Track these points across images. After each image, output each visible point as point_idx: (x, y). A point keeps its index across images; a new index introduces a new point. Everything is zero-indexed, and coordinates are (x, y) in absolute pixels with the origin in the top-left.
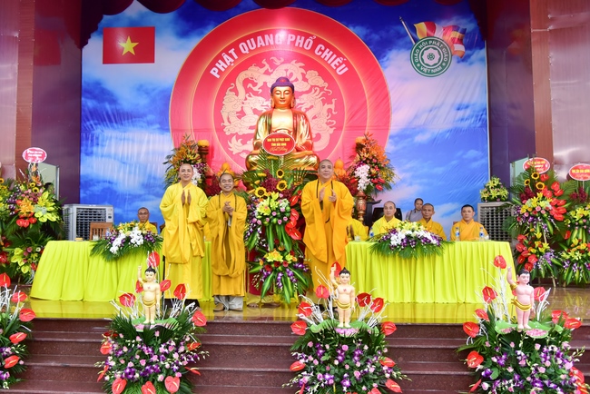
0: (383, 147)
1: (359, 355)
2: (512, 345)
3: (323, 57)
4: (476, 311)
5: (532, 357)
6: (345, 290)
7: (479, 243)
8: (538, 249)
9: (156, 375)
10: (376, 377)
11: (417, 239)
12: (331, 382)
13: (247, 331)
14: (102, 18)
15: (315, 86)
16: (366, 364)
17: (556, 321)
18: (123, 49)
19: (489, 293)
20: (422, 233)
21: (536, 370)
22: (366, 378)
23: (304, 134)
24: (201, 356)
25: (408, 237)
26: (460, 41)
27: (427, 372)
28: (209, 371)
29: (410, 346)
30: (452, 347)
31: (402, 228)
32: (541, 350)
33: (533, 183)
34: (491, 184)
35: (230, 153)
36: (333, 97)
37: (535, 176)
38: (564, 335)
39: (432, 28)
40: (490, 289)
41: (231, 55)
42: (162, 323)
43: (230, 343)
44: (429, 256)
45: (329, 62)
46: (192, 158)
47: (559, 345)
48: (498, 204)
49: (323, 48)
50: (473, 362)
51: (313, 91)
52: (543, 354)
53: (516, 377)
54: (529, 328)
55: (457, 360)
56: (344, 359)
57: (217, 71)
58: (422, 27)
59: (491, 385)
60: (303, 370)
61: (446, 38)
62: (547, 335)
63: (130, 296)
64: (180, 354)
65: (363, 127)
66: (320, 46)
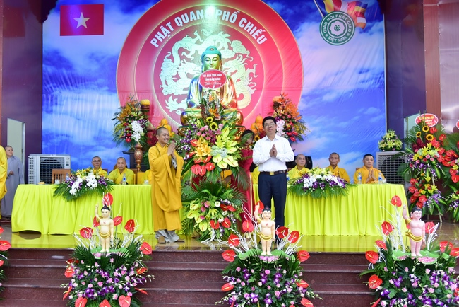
0: (296, 105)
1: (279, 278)
2: (407, 270)
3: (245, 29)
5: (423, 280)
6: (267, 225)
7: (378, 185)
8: (427, 190)
9: (111, 294)
10: (293, 296)
11: (326, 182)
12: (256, 300)
15: (239, 54)
16: (285, 286)
17: (443, 250)
18: (77, 23)
19: (387, 227)
20: (330, 177)
21: (427, 291)
22: (284, 297)
23: (230, 94)
24: (148, 279)
25: (318, 180)
26: (362, 15)
27: (335, 293)
28: (154, 291)
29: (320, 271)
30: (355, 271)
31: (313, 173)
32: (431, 274)
33: (424, 135)
34: (387, 136)
36: (254, 62)
37: (426, 129)
38: (450, 262)
39: (338, 4)
40: (388, 224)
41: (168, 28)
42: (115, 252)
43: (171, 268)
44: (336, 197)
45: (251, 33)
46: (135, 115)
47: (445, 270)
48: (394, 153)
49: (246, 22)
50: (374, 284)
51: (237, 58)
52: (432, 277)
53: (410, 296)
54: (421, 255)
55: (360, 282)
56: (266, 281)
57: (156, 41)
58: (329, 3)
59: (389, 303)
60: (232, 290)
61: (350, 12)
62: (435, 262)
63: (88, 229)
64: (130, 277)
65: (280, 88)
66: (243, 20)
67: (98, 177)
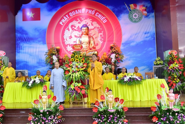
0: (120, 47)
1: (116, 119)
2: (168, 114)
3: (98, 17)
4: (155, 103)
5: (175, 118)
6: (110, 97)
7: (154, 79)
8: (176, 81)
11: (133, 79)
13: (77, 111)
14: (22, 5)
15: (96, 27)
16: (118, 122)
17: (182, 105)
20: (135, 77)
21: (176, 122)
23: (92, 44)
24: (62, 120)
25: (130, 78)
26: (145, 10)
29: (133, 115)
30: (147, 115)
31: (128, 75)
32: (178, 115)
33: (172, 59)
34: (157, 59)
35: (67, 51)
36: (102, 30)
37: (173, 56)
39: (136, 6)
40: (160, 95)
41: (67, 17)
42: (49, 109)
43: (72, 116)
44: (138, 85)
45: (100, 19)
46: (54, 53)
47: (184, 114)
48: (160, 66)
50: (154, 120)
51: (95, 29)
52: (178, 117)
54: (173, 108)
55: (149, 119)
56: (111, 120)
57: (62, 23)
58: (132, 6)
61: (141, 9)
62: (179, 110)
63: (37, 100)
64: (55, 120)
65: (113, 41)
66: (97, 13)
67: (40, 79)
